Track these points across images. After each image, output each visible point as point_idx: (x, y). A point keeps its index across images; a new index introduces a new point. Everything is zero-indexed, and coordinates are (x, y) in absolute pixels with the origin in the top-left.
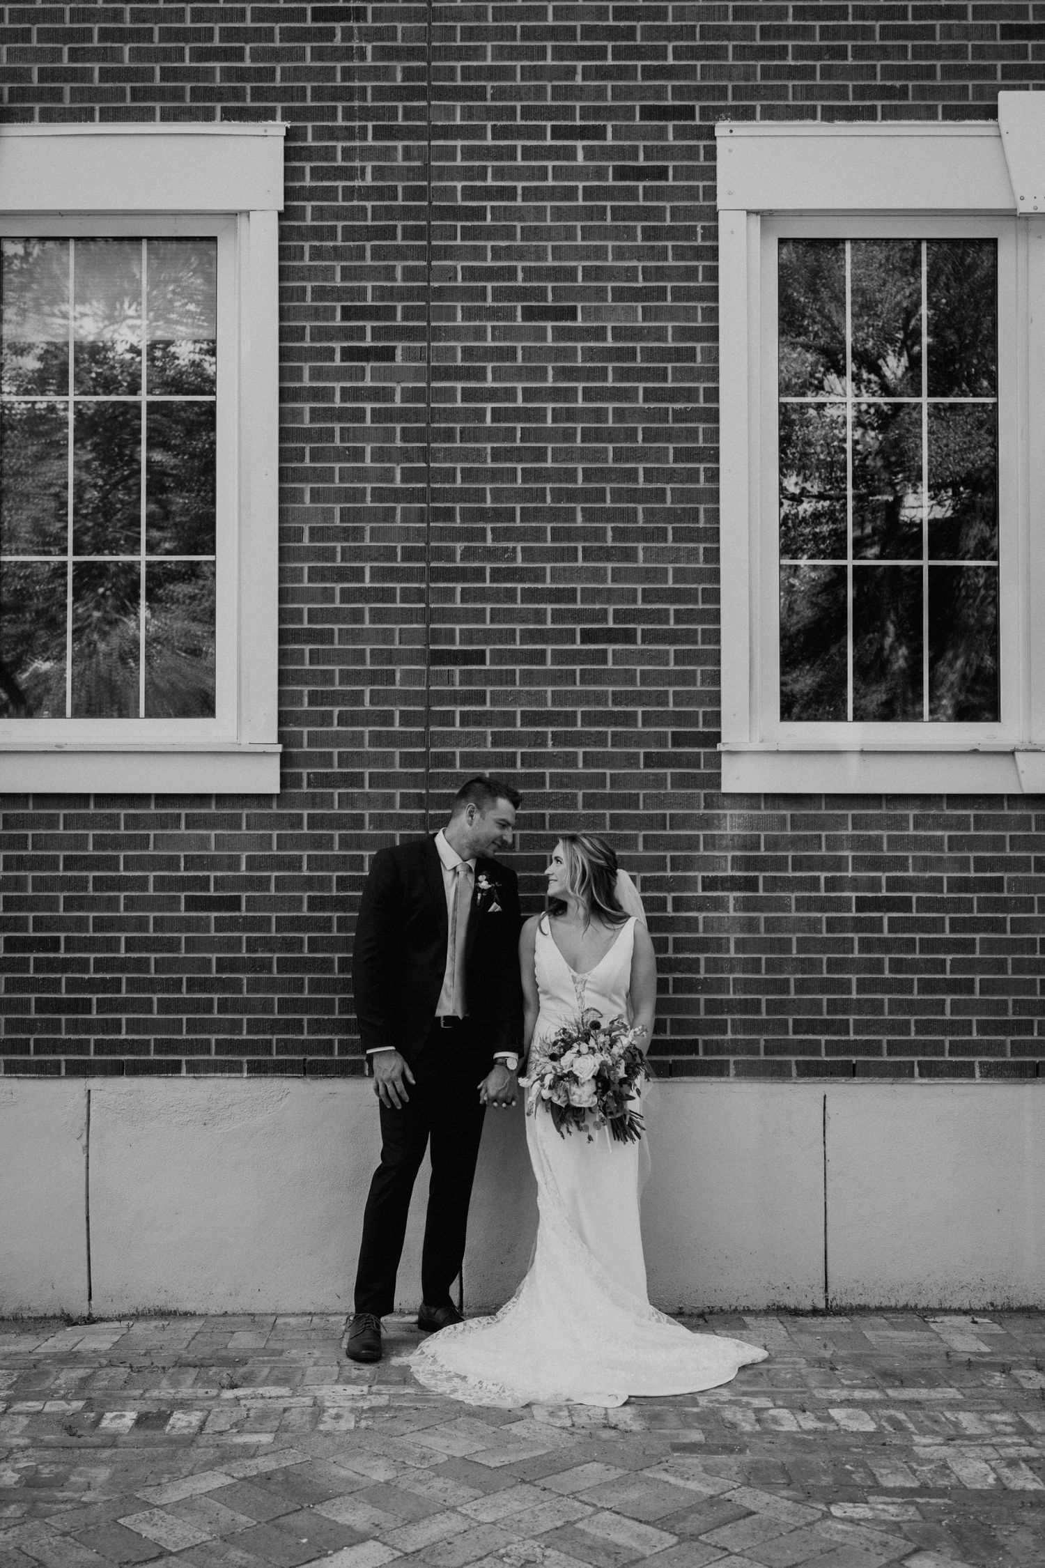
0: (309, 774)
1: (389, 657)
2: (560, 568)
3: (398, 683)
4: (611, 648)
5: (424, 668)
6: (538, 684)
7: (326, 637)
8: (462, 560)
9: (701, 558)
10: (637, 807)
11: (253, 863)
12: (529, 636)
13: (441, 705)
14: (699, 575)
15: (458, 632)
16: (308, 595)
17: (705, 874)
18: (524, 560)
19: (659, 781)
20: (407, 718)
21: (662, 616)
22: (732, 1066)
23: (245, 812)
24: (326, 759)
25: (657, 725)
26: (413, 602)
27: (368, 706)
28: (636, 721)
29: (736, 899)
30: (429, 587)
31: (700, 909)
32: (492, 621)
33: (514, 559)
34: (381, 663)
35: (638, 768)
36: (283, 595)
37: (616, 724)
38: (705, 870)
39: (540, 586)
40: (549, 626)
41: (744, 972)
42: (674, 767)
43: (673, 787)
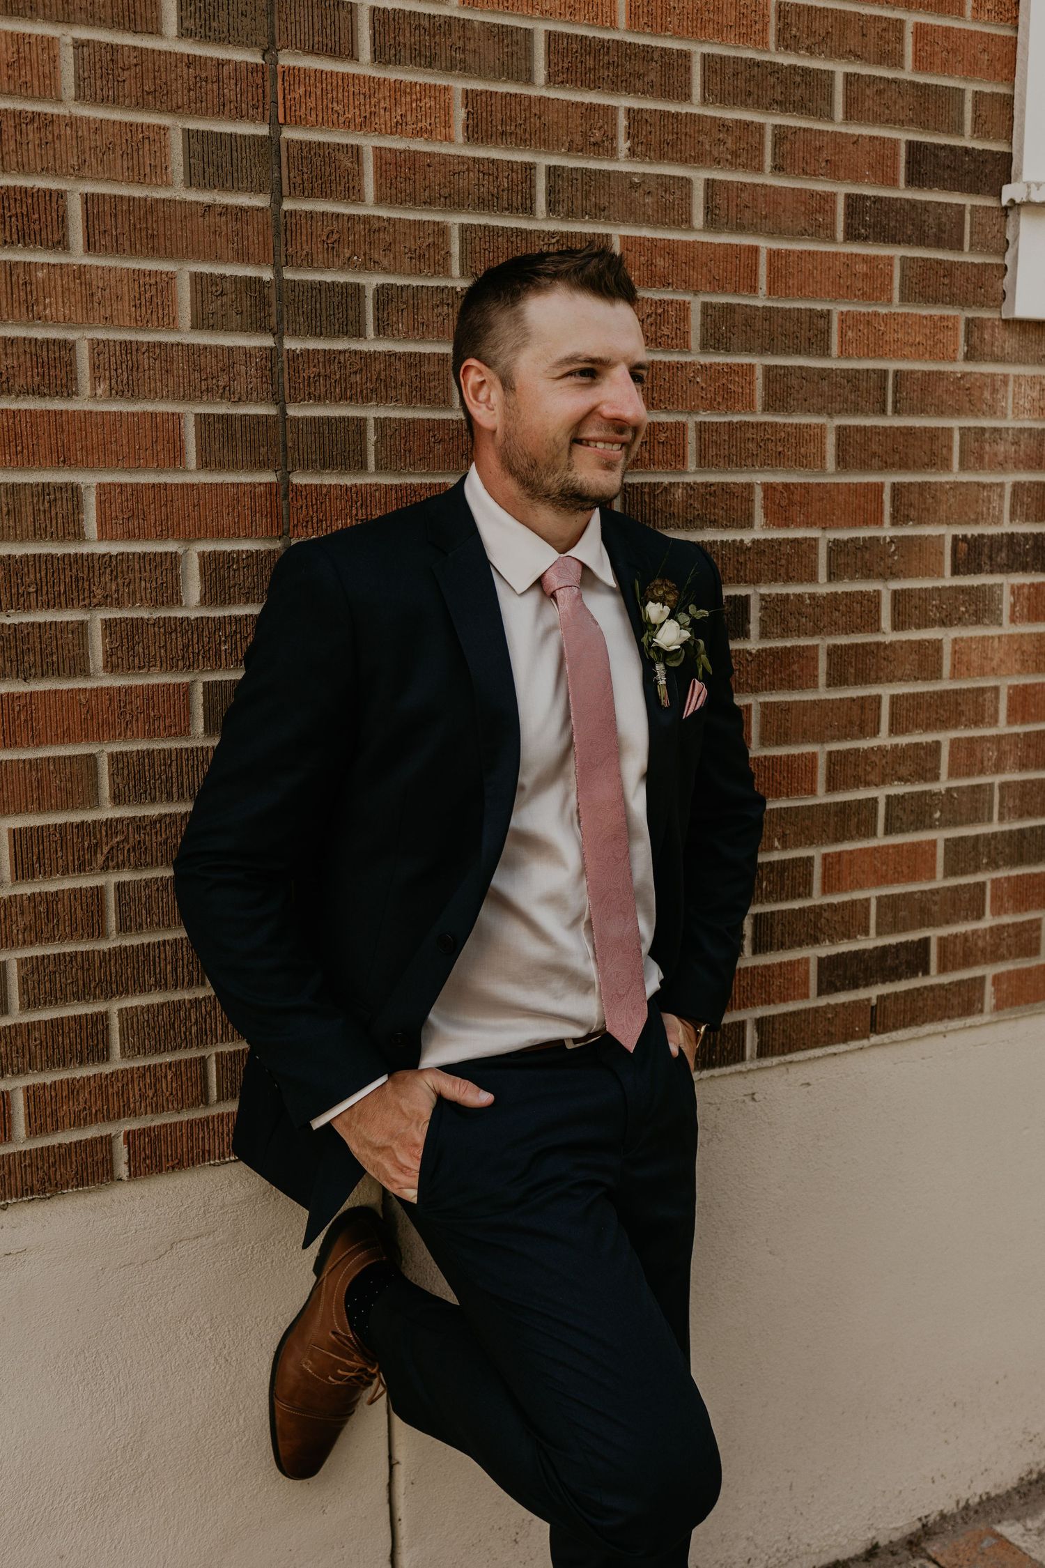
10: (825, 352)
17: (960, 531)
19: (875, 280)
20: (203, 11)
22: (989, 988)
25: (876, 119)
28: (829, 100)
29: (1016, 590)
31: (946, 621)
35: (832, 239)
37: (782, 105)
38: (960, 522)
41: (1023, 766)
42: (908, 241)
43: (904, 299)
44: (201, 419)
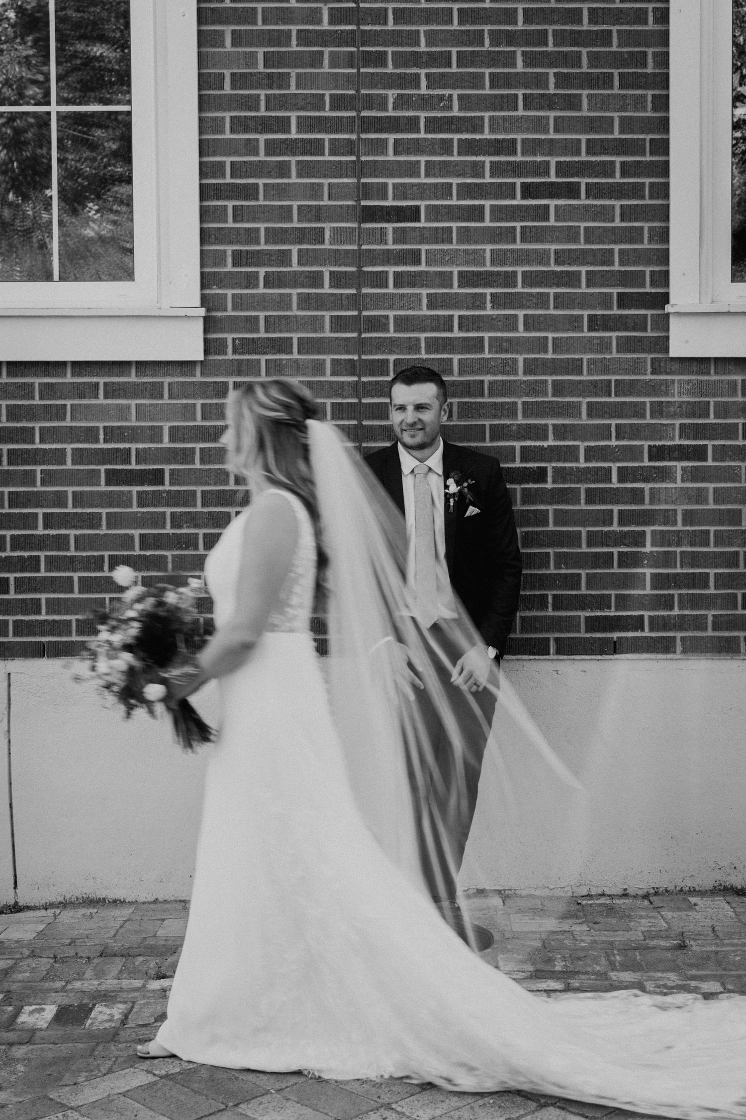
0: (234, 340)
1: (318, 214)
2: (499, 117)
3: (327, 241)
4: (552, 203)
5: (355, 225)
6: (476, 242)
7: (250, 192)
8: (394, 109)
9: (650, 105)
10: (581, 373)
11: (176, 434)
12: (467, 191)
13: (373, 265)
14: (647, 125)
15: (390, 188)
16: (230, 148)
17: (652, 443)
18: (461, 109)
19: (604, 346)
20: (338, 280)
21: (606, 169)
22: (678, 642)
23: (167, 380)
24: (251, 323)
25: (602, 286)
26: (343, 154)
27: (295, 267)
28: (579, 281)
29: (684, 469)
30: (359, 138)
31: (646, 480)
32: (427, 175)
33: (450, 108)
34: (309, 221)
35: (582, 331)
36: (204, 148)
37: (558, 285)
38: (651, 439)
39: (478, 137)
40: (488, 179)
41: (692, 545)
42: (619, 330)
43: (618, 351)
44: (333, 404)
